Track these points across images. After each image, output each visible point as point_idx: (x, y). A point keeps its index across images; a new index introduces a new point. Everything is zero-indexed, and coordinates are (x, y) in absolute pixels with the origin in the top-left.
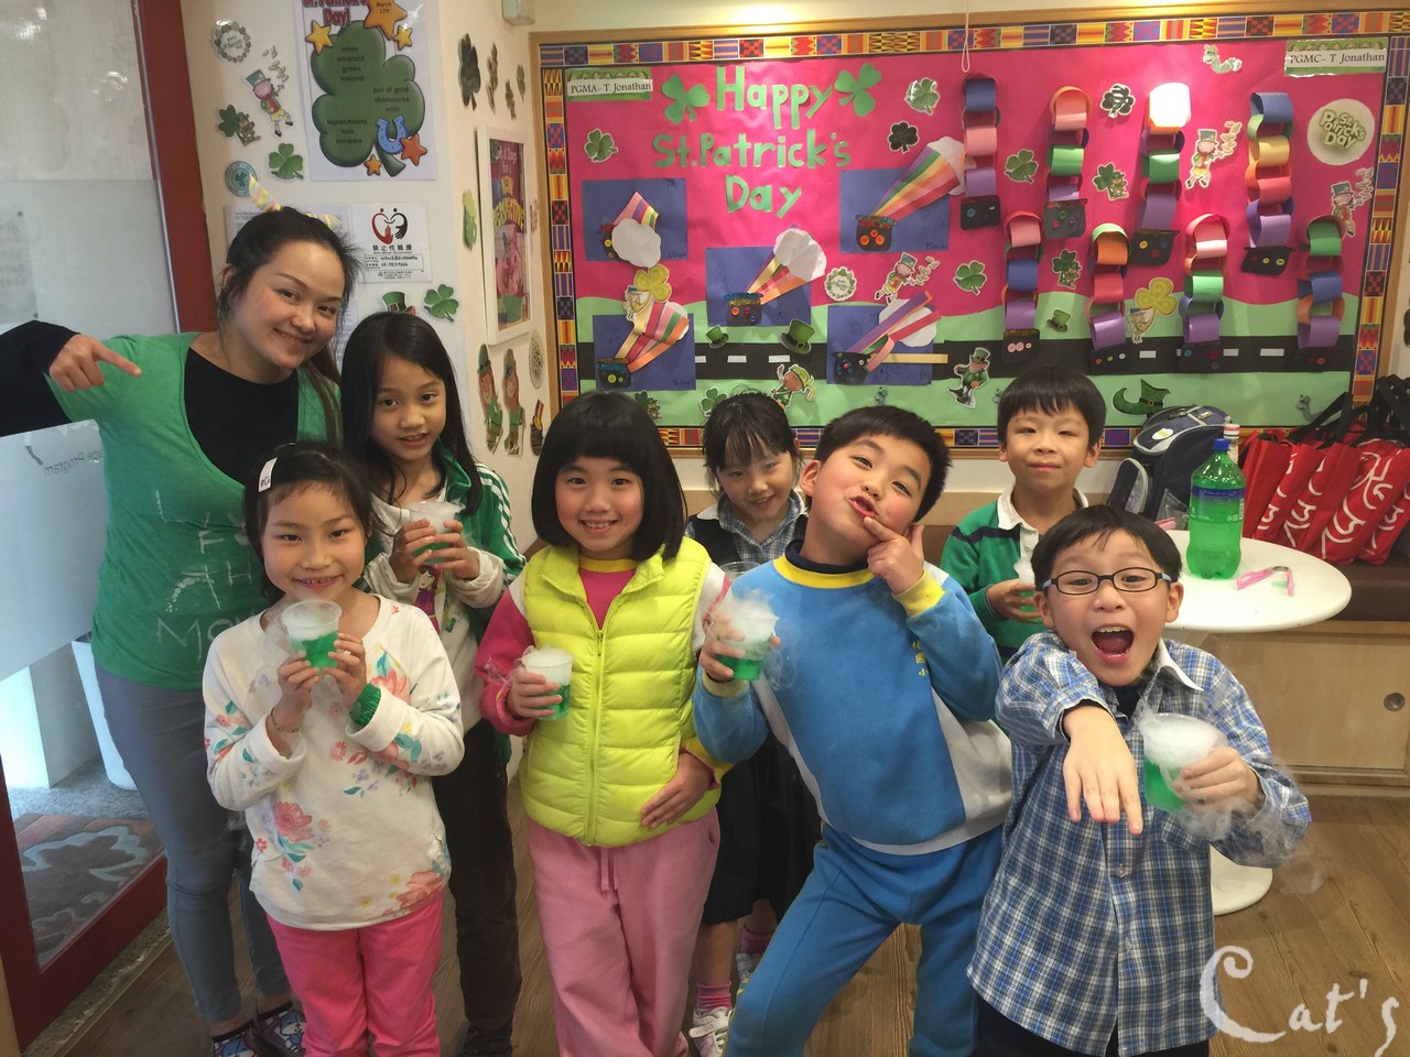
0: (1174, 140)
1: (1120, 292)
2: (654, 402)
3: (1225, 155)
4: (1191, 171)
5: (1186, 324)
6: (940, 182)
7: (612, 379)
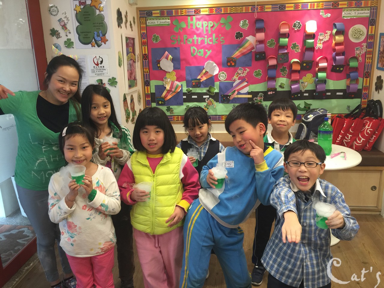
0: (312, 36)
1: (298, 78)
2: (172, 109)
3: (326, 40)
4: (317, 45)
5: (316, 86)
6: (249, 48)
7: (160, 102)
